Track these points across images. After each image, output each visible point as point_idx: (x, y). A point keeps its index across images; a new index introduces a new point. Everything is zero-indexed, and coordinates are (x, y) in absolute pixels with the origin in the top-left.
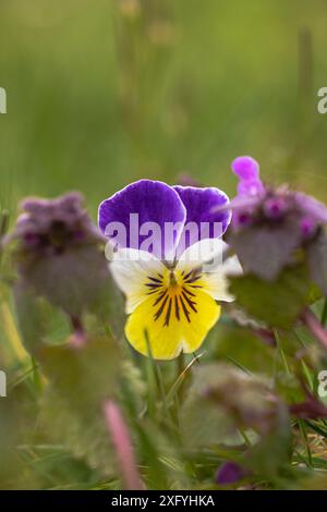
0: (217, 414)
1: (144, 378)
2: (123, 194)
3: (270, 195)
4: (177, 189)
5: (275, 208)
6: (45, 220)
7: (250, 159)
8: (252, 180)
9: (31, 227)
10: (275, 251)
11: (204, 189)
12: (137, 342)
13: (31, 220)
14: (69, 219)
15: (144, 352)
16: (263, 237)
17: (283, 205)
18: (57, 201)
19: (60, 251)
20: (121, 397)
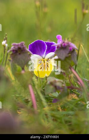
0: (52, 87)
1: (37, 81)
2: (34, 43)
3: (64, 42)
4: (45, 42)
5: (64, 45)
6: (17, 47)
7: (60, 35)
8: (60, 40)
9: (14, 49)
10: (64, 54)
11: (51, 42)
12: (36, 74)
13: (14, 48)
14: (22, 47)
15: (38, 76)
16: (62, 51)
17: (66, 45)
18: (19, 44)
19: (20, 54)
20: (33, 84)
